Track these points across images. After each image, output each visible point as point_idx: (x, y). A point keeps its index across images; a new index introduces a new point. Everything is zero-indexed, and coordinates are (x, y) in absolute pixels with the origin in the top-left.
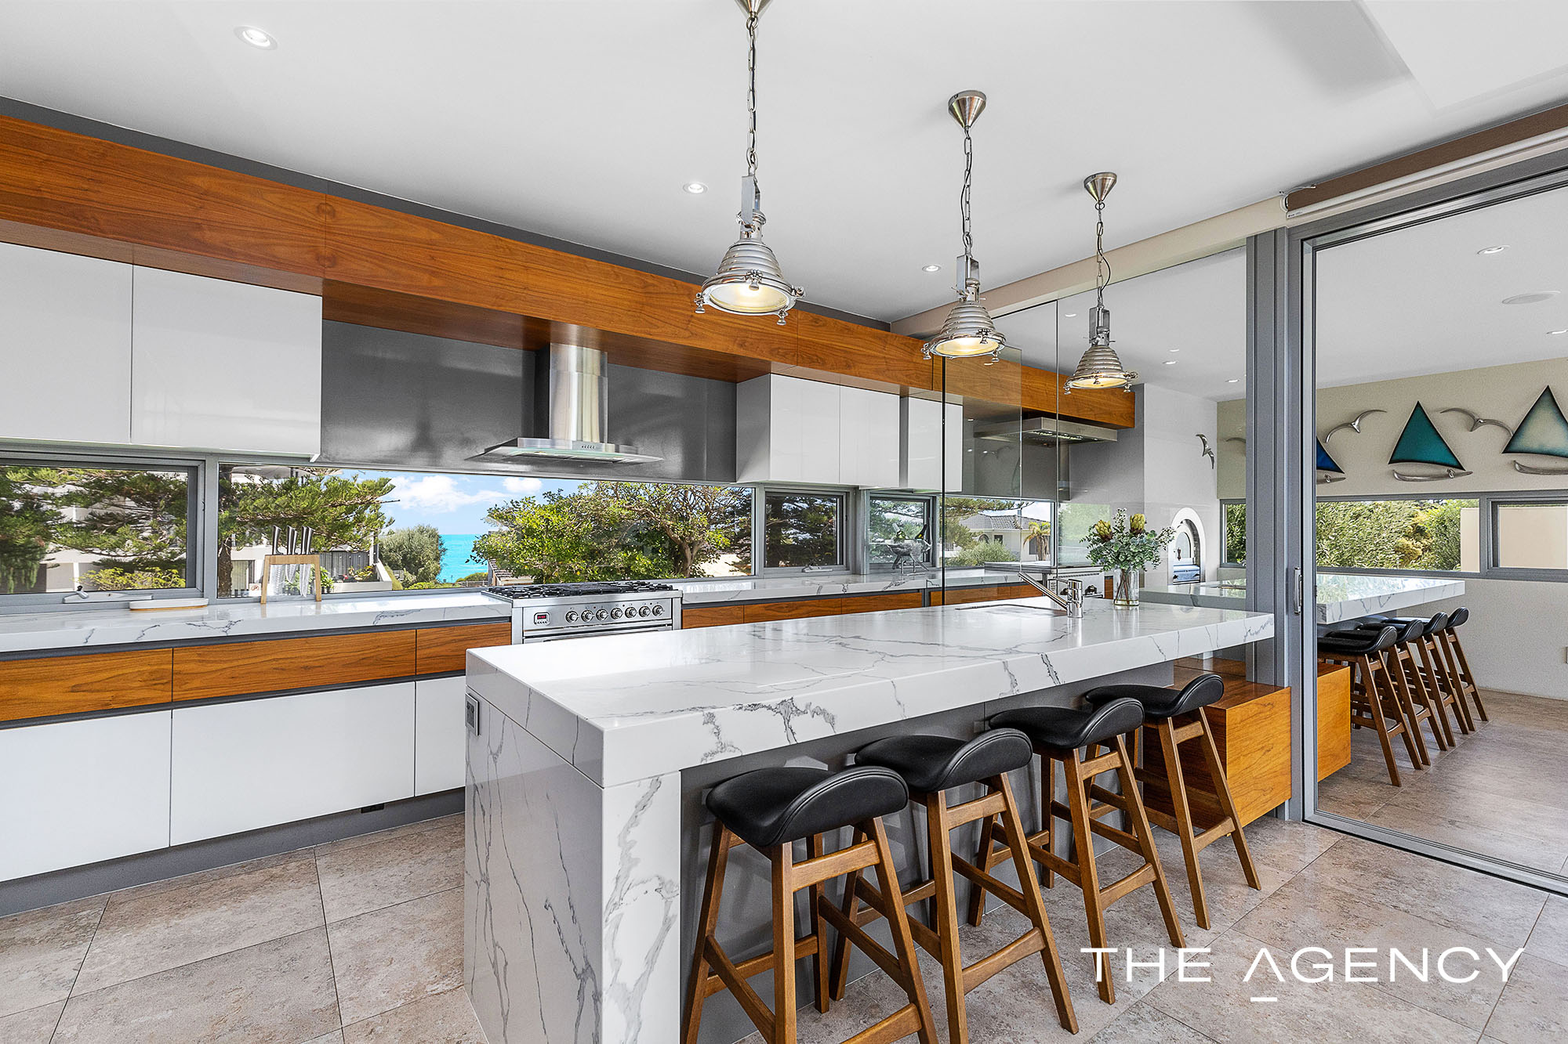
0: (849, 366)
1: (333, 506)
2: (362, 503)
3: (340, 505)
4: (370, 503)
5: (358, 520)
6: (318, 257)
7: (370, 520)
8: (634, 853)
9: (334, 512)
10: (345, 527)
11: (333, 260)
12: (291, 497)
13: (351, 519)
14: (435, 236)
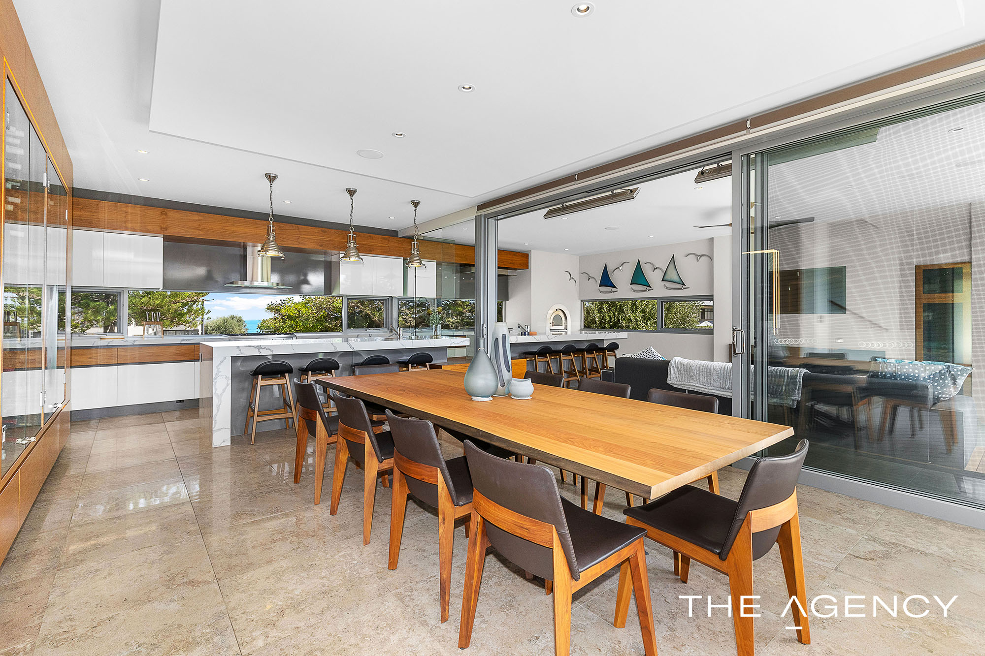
0: (371, 251)
1: (174, 303)
2: (191, 301)
3: (178, 302)
4: (197, 301)
5: (189, 311)
6: (162, 228)
7: (196, 311)
8: (220, 370)
9: (174, 306)
10: (182, 315)
11: (166, 229)
12: (150, 298)
13: (185, 310)
14: (201, 218)
